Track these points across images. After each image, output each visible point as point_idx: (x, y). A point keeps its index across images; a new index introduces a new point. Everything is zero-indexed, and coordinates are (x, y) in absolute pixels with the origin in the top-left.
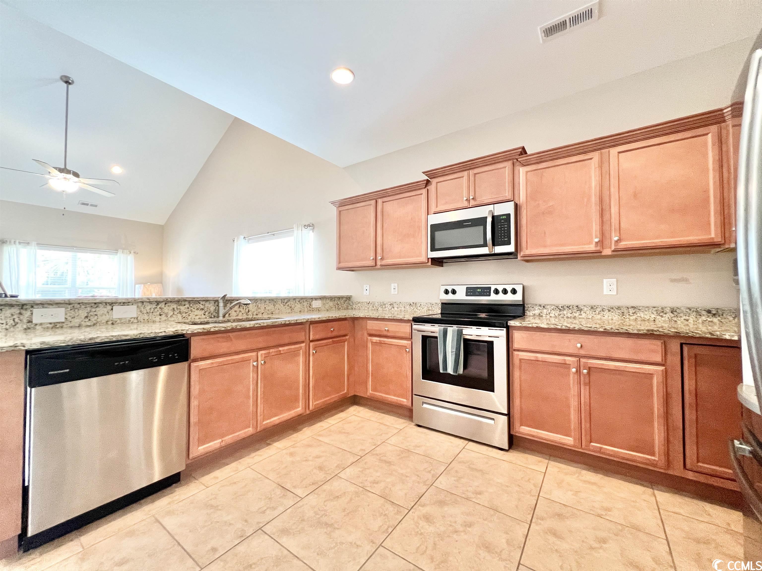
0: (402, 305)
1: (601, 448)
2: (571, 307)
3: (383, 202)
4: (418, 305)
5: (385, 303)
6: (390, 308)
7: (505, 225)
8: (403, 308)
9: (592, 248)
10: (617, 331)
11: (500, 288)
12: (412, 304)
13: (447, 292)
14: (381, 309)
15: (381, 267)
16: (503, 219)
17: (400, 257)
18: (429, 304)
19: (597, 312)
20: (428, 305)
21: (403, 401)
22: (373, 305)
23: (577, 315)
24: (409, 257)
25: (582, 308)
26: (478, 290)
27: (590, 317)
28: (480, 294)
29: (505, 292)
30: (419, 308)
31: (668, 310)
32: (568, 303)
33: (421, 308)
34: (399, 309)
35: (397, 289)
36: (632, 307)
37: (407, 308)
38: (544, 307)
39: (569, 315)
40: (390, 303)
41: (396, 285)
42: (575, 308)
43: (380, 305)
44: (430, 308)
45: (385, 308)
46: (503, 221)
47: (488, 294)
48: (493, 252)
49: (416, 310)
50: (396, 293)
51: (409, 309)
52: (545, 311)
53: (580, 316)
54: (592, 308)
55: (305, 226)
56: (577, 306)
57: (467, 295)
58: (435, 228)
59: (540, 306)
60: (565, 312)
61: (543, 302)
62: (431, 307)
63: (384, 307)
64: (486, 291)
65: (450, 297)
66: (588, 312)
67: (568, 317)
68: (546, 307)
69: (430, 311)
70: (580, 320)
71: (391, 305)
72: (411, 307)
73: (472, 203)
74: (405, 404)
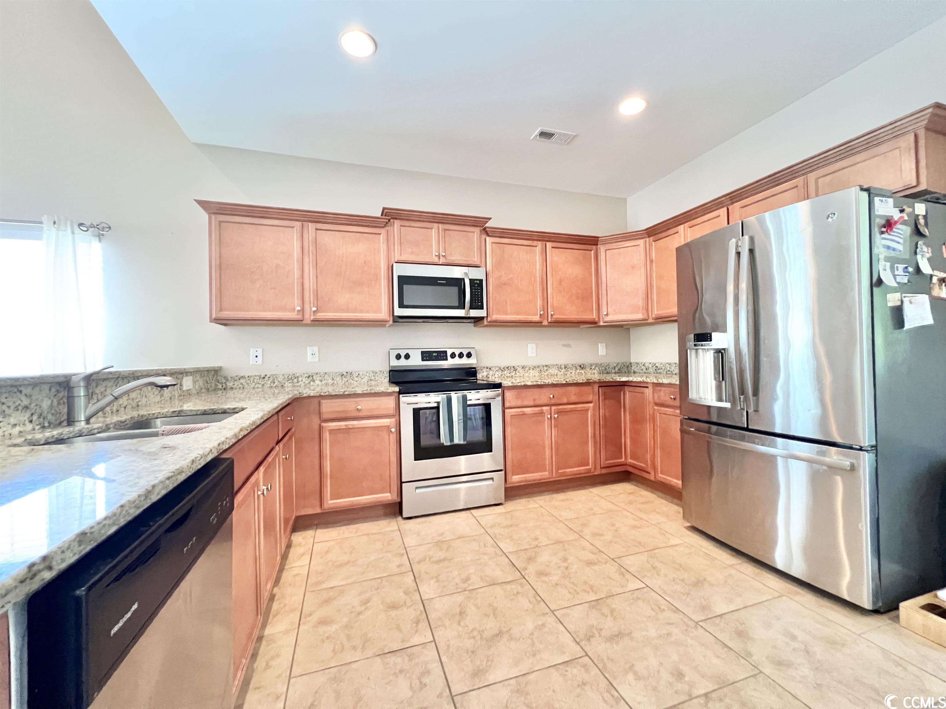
0: (329, 376)
1: (564, 472)
2: (509, 368)
3: (317, 229)
4: (355, 375)
5: (298, 375)
6: (307, 382)
7: (479, 289)
8: (330, 381)
9: (537, 318)
10: (572, 382)
11: (457, 352)
12: (345, 374)
13: (398, 357)
14: (290, 384)
15: (313, 323)
16: (477, 283)
17: (347, 311)
18: (371, 373)
19: (526, 370)
20: (369, 374)
21: (387, 497)
22: (274, 380)
23: (513, 374)
24: (361, 311)
25: (517, 368)
26: (434, 354)
27: (522, 375)
28: (437, 359)
29: (461, 355)
30: (356, 379)
31: (563, 367)
32: (507, 365)
33: (360, 379)
34: (323, 382)
35: (317, 354)
36: (546, 366)
37: (338, 379)
38: (490, 369)
39: (508, 375)
40: (306, 375)
41: (316, 349)
42: (512, 368)
43: (286, 379)
44: (373, 378)
45: (298, 382)
46: (476, 285)
47: (445, 358)
48: (469, 316)
49: (352, 382)
50: (317, 360)
51: (340, 381)
52: (491, 372)
53: (515, 375)
54: (523, 368)
55: (81, 225)
56: (514, 367)
57: (423, 360)
58: (404, 280)
59: (487, 368)
60: (505, 372)
61: (489, 365)
62: (374, 376)
63: (296, 380)
64: (442, 355)
65: (403, 363)
66: (520, 371)
67: (507, 377)
68: (492, 369)
69: (373, 382)
70: (516, 378)
71: (309, 377)
72: (344, 379)
73: (442, 260)
74: (390, 498)
